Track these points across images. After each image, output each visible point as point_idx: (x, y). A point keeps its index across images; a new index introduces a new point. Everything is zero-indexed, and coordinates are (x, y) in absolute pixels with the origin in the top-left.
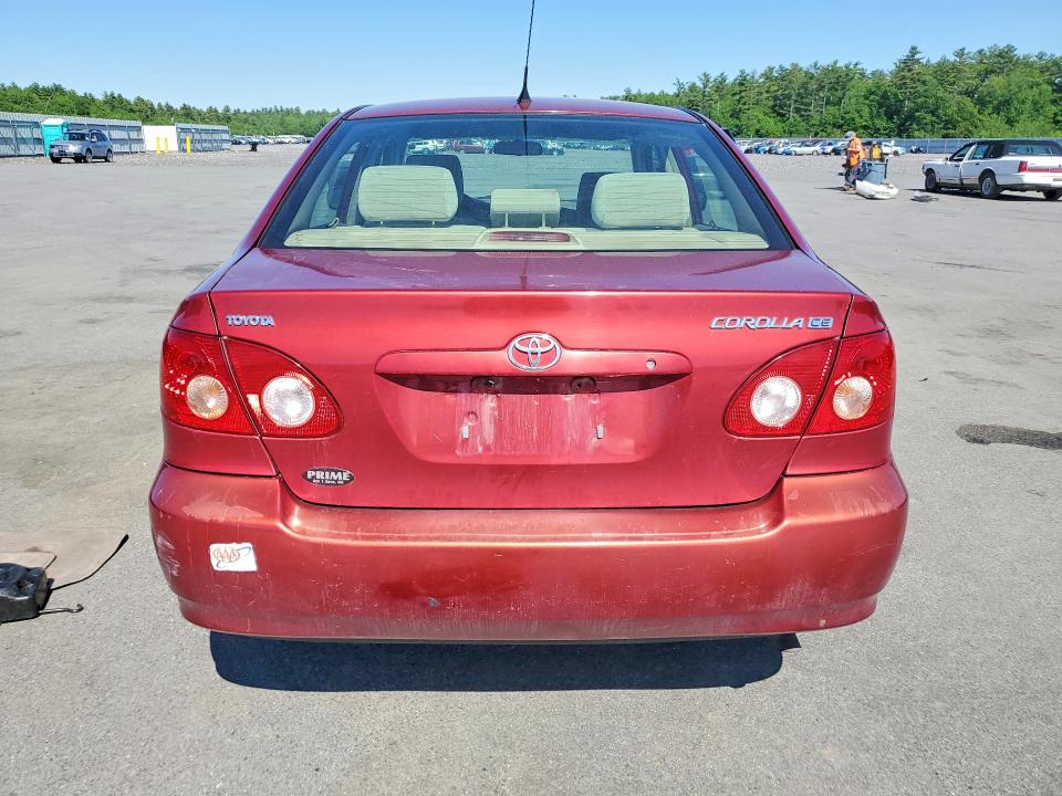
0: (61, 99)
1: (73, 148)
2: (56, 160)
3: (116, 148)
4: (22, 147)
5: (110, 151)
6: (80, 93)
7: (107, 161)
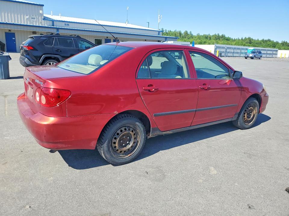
0: (269, 43)
1: (251, 55)
2: (246, 58)
3: (263, 56)
4: (241, 55)
5: (261, 56)
6: (275, 41)
7: (260, 59)
